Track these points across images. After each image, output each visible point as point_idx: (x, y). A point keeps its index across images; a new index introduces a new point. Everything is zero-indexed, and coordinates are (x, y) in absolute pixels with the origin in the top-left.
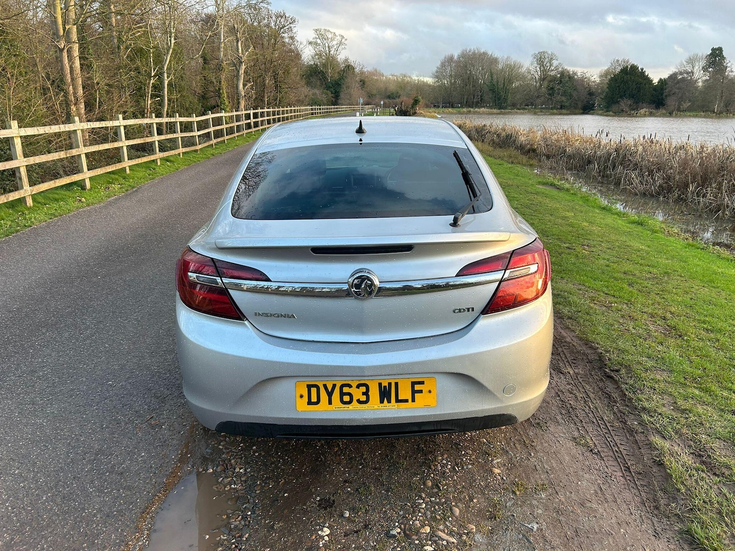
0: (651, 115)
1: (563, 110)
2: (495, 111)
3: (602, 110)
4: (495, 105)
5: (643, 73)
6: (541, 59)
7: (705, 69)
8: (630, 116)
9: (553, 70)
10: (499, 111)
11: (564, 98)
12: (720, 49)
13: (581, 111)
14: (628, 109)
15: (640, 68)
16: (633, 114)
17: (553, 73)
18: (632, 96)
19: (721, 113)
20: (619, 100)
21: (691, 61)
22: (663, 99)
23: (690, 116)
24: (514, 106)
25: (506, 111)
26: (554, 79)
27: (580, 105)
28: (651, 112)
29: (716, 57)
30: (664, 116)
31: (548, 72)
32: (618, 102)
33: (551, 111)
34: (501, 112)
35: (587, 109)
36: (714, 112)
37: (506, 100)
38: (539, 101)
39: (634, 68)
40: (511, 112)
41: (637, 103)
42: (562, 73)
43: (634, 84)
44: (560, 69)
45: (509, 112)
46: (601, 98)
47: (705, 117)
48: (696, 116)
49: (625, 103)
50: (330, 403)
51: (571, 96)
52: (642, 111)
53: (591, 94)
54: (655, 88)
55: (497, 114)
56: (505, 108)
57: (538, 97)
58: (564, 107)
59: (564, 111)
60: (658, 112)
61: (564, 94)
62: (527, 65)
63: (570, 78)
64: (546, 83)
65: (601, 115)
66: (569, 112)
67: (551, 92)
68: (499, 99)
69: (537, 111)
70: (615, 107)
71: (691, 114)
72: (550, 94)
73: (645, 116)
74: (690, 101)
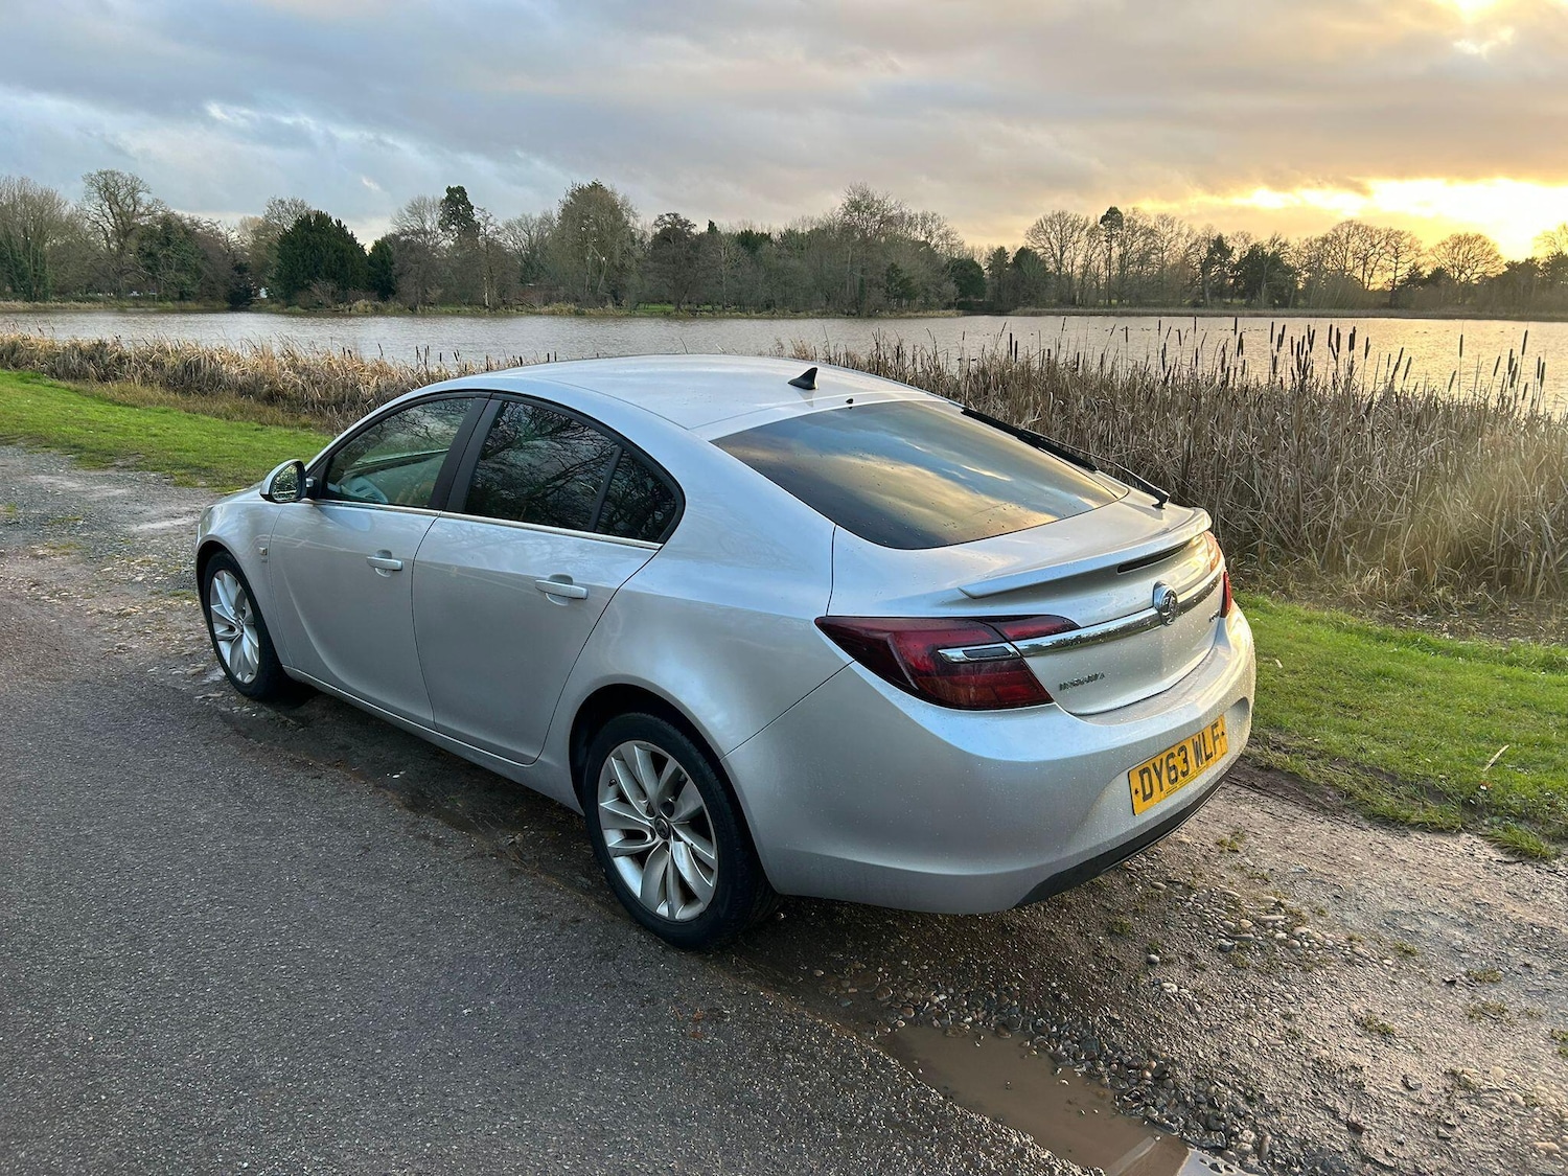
0: (378, 312)
1: (189, 303)
2: (19, 305)
3: (277, 302)
4: (15, 291)
5: (341, 230)
6: (108, 188)
7: (444, 226)
8: (336, 314)
9: (142, 215)
10: (28, 305)
11: (183, 277)
12: (461, 190)
13: (227, 305)
14: (330, 302)
15: (334, 221)
16: (343, 311)
17: (145, 221)
18: (332, 276)
19: (496, 307)
20: (306, 282)
21: (417, 210)
22: (389, 282)
23: (447, 313)
24: (63, 293)
25: (48, 304)
26: (149, 233)
27: (222, 290)
28: (376, 308)
29: (457, 204)
30: (399, 313)
31: (132, 218)
32: (307, 287)
33: (161, 304)
34: (37, 307)
35: (240, 301)
36: (486, 307)
37: (41, 280)
38: (123, 282)
39: (322, 219)
40: (62, 308)
41: (344, 288)
42: (168, 222)
43: (331, 252)
44: (160, 213)
45: (57, 307)
46: (270, 278)
47: (473, 315)
48: (458, 314)
49: (321, 289)
50: (1162, 790)
51: (199, 272)
52: (360, 304)
53: (240, 269)
54: (371, 260)
55: (24, 312)
56: (44, 299)
57: (121, 273)
58: (188, 295)
59: (190, 305)
60: (388, 307)
61: (183, 266)
62: (75, 200)
63: (187, 232)
64: (133, 243)
65: (277, 313)
66: (201, 307)
67: (149, 262)
68: (22, 277)
69: (126, 304)
70: (302, 297)
71: (449, 309)
72: (149, 268)
73: (366, 314)
74: (440, 286)
